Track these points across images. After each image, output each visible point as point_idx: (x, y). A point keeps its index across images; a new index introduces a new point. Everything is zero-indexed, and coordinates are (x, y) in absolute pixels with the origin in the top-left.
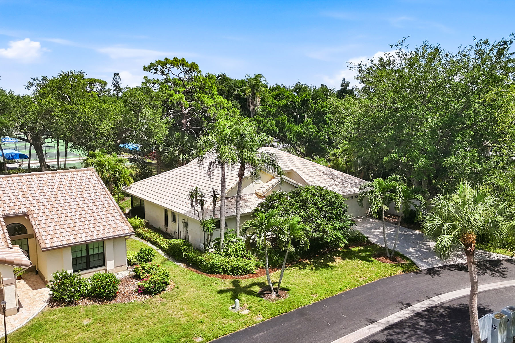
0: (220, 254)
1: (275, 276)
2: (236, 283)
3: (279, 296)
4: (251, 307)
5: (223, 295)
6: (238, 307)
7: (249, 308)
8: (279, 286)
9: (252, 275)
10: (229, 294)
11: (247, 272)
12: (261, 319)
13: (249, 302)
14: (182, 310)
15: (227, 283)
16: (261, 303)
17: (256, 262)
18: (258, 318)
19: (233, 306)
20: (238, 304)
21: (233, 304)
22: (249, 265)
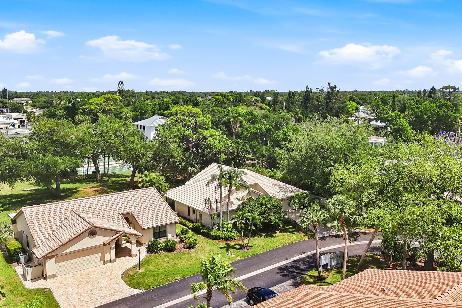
0: (220, 231)
1: (246, 241)
2: (228, 244)
3: (248, 249)
4: (235, 254)
5: (223, 249)
6: (229, 254)
7: (234, 254)
8: (248, 245)
9: (235, 240)
10: (225, 249)
11: (233, 239)
12: (240, 258)
13: (234, 252)
14: (205, 255)
15: (224, 244)
16: (239, 252)
17: (237, 234)
18: (239, 258)
19: (227, 254)
20: (229, 253)
21: (227, 253)
22: (234, 236)
